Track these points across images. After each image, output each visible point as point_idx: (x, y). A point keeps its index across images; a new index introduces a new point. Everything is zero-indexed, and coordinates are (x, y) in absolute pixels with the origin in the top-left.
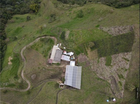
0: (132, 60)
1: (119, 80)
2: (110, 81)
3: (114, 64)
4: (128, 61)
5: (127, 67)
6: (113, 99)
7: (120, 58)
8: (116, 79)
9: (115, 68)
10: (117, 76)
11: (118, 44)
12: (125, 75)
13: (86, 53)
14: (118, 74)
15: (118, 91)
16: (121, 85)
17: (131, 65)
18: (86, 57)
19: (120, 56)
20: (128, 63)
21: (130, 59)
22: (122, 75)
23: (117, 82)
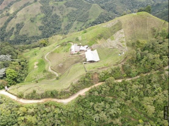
0: (125, 32)
1: (122, 44)
2: (117, 47)
3: (116, 38)
4: (123, 33)
5: (124, 36)
6: (122, 53)
7: (118, 34)
8: (120, 45)
9: (117, 39)
10: (120, 43)
11: (114, 29)
12: (124, 40)
13: (97, 43)
14: (120, 42)
15: (124, 48)
16: (124, 45)
17: (125, 35)
18: (97, 45)
19: (118, 33)
20: (123, 34)
21: (123, 32)
22: (122, 41)
23: (121, 45)
